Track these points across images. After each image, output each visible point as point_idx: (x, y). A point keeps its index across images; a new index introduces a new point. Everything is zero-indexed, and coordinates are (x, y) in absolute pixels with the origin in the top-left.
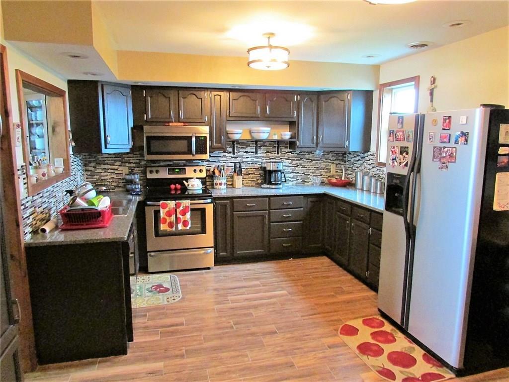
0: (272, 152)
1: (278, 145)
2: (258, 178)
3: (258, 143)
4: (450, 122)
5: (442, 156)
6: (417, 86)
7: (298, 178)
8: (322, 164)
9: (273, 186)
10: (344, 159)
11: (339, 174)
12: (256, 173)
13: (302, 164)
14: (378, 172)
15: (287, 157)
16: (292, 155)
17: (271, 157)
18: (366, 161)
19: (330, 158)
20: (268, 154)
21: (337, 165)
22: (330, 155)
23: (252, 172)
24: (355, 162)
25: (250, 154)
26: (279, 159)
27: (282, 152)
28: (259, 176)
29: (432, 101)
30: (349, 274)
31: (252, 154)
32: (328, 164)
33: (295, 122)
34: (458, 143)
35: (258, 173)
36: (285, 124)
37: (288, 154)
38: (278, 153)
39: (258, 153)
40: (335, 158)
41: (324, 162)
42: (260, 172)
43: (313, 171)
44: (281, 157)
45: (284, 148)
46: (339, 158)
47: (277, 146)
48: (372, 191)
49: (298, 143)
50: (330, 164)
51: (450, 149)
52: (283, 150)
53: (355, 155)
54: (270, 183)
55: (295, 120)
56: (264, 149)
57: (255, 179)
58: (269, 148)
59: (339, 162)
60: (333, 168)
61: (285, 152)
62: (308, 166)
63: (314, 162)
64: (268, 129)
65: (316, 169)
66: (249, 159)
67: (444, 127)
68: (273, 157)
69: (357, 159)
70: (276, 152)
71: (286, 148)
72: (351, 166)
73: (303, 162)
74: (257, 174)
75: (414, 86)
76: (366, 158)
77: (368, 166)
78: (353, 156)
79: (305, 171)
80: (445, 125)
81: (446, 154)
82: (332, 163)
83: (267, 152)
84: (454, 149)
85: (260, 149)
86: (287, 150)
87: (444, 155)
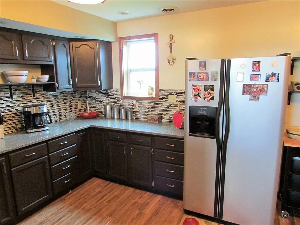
0: (28, 96)
1: (33, 87)
2: (17, 123)
3: (12, 87)
4: (259, 66)
5: (253, 90)
6: (157, 41)
7: (54, 117)
8: (71, 102)
9: (40, 130)
10: (86, 96)
11: (84, 108)
12: (13, 119)
13: (56, 104)
14: (124, 104)
15: (42, 99)
16: (47, 96)
17: (27, 101)
18: (109, 96)
19: (76, 96)
20: (24, 97)
21: (81, 101)
22: (77, 94)
23: (10, 118)
24: (97, 98)
25: (4, 99)
26: (35, 101)
27: (38, 95)
28: (18, 121)
29: (171, 52)
30: (127, 187)
31: (7, 99)
32: (75, 101)
33: (52, 65)
34: (269, 81)
35: (16, 118)
36: (36, 68)
37: (43, 96)
38: (34, 96)
39: (14, 97)
40: (80, 96)
41: (73, 100)
42: (18, 117)
43: (66, 108)
44: (37, 100)
45: (38, 90)
46: (83, 95)
47: (32, 89)
48: (123, 119)
49: (57, 86)
50: (77, 101)
51: (261, 85)
52: (38, 93)
53: (98, 92)
54: (36, 127)
55: (52, 63)
56: (19, 94)
57: (14, 125)
58: (24, 91)
59: (83, 99)
60: (79, 104)
61: (40, 95)
62: (61, 105)
63: (65, 101)
64: (26, 72)
65: (67, 106)
66: (5, 105)
67: (254, 69)
68: (29, 101)
69: (100, 95)
70: (32, 95)
71: (41, 90)
72: (94, 101)
73: (56, 102)
74: (15, 120)
75: (154, 40)
76: (109, 94)
77: (112, 100)
78: (95, 93)
79: (59, 110)
80: (254, 68)
81: (257, 89)
82: (79, 100)
83: (23, 96)
84: (266, 86)
85: (15, 93)
86: (41, 92)
87: (255, 90)
